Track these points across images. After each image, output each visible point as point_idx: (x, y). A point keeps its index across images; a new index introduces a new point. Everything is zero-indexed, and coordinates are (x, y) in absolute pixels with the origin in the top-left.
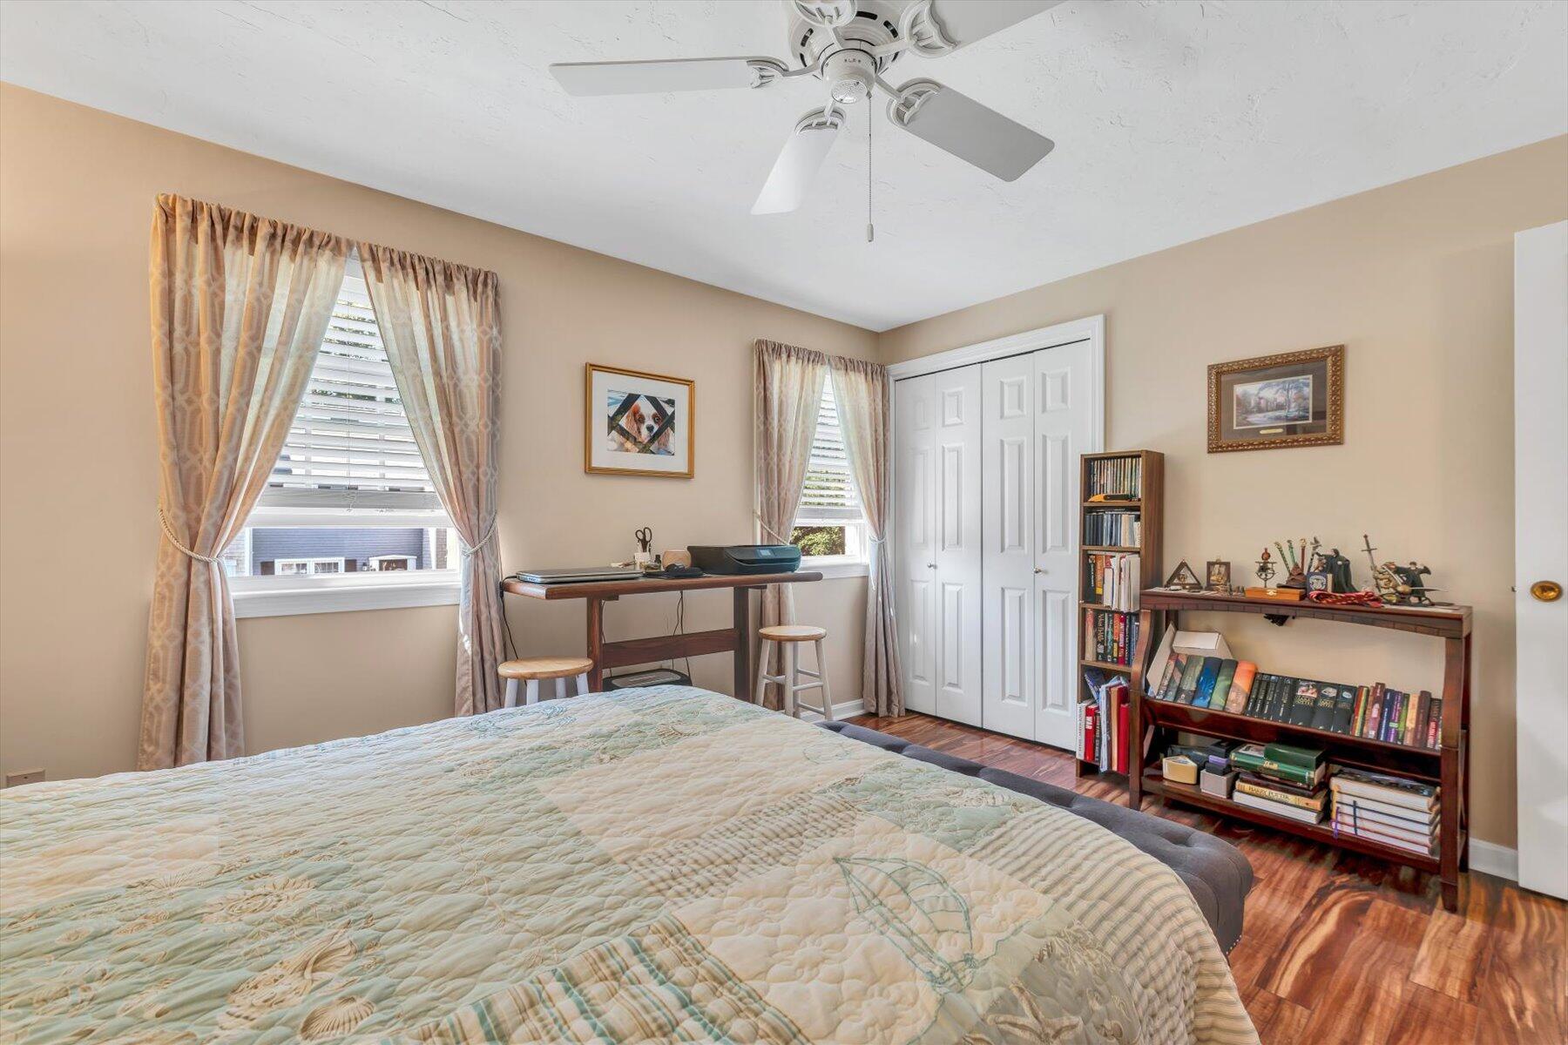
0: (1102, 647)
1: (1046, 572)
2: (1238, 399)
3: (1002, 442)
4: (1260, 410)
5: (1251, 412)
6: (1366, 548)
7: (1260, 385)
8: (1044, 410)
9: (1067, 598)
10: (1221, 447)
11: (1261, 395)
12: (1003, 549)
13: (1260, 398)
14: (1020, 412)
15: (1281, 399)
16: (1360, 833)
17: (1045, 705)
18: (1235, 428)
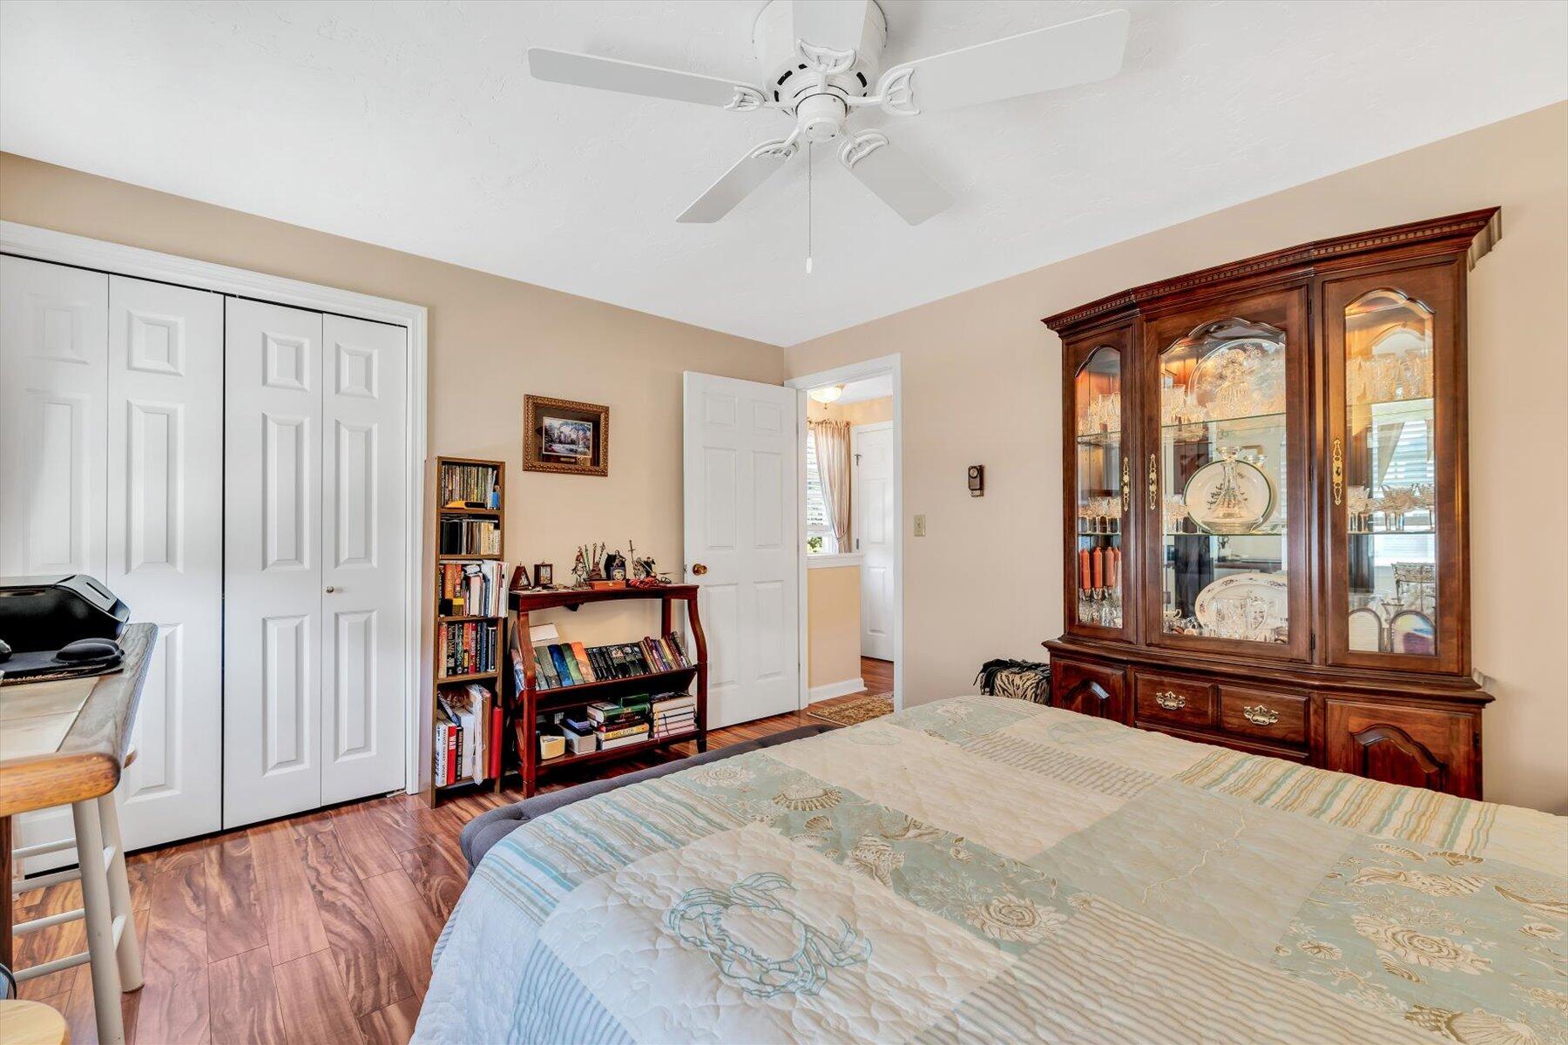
0: (453, 660)
1: (341, 590)
2: (546, 429)
3: (265, 418)
4: (560, 442)
5: (555, 442)
6: (630, 549)
7: (561, 421)
8: (338, 390)
9: (369, 618)
10: (535, 467)
11: (562, 430)
12: (264, 566)
13: (562, 432)
14: (297, 384)
15: (574, 436)
16: (671, 733)
17: (336, 756)
18: (544, 453)
